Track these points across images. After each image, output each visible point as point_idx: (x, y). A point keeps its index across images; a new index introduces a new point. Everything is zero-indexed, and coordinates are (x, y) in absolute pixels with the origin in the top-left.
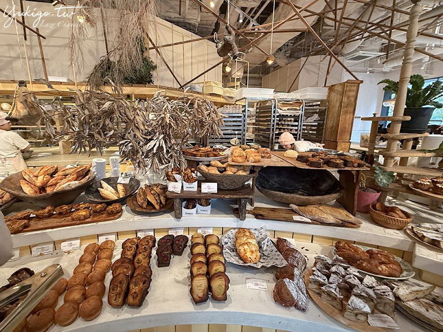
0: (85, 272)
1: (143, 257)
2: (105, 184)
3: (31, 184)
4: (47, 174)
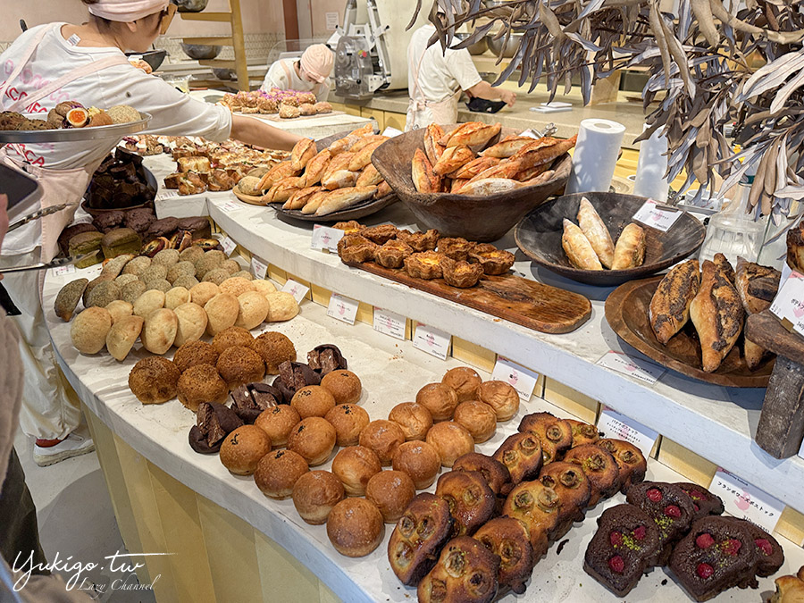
0: (406, 430)
1: (544, 500)
2: (588, 212)
3: (428, 164)
4: (468, 147)
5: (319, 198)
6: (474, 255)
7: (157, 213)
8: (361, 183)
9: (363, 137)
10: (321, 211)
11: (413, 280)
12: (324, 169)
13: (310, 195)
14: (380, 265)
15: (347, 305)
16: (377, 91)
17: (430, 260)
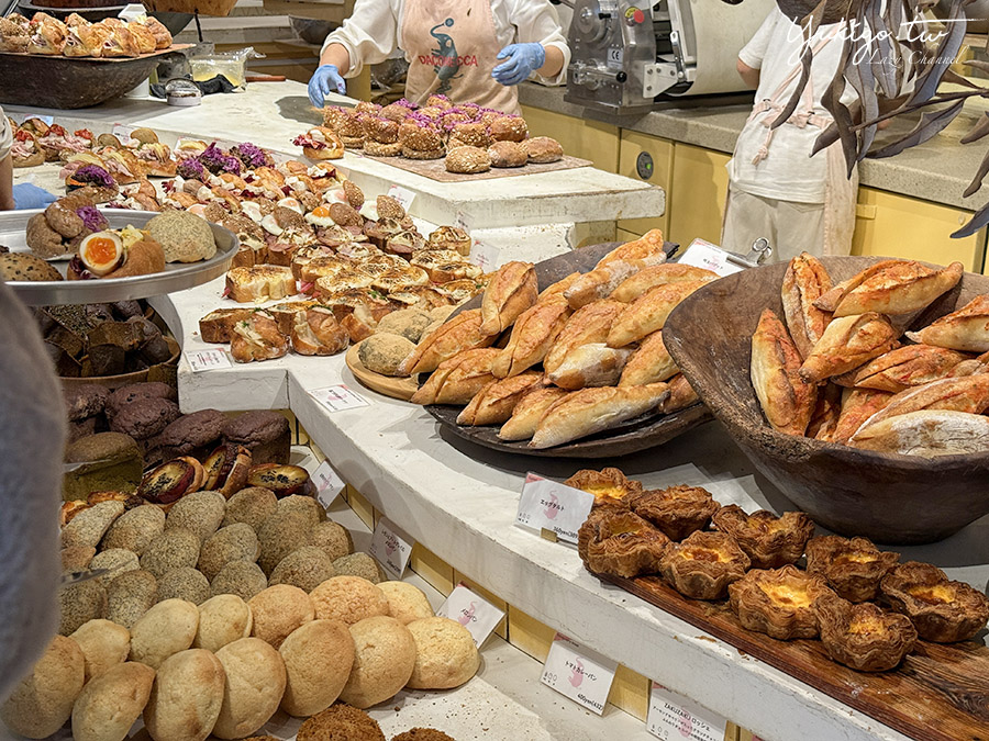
3: (789, 350)
4: (884, 317)
5: (538, 407)
6: (895, 592)
7: (180, 398)
8: (633, 375)
9: (642, 267)
10: (543, 438)
11: (749, 638)
12: (553, 336)
13: (518, 396)
14: (674, 588)
15: (589, 666)
16: (662, 97)
17: (791, 594)
